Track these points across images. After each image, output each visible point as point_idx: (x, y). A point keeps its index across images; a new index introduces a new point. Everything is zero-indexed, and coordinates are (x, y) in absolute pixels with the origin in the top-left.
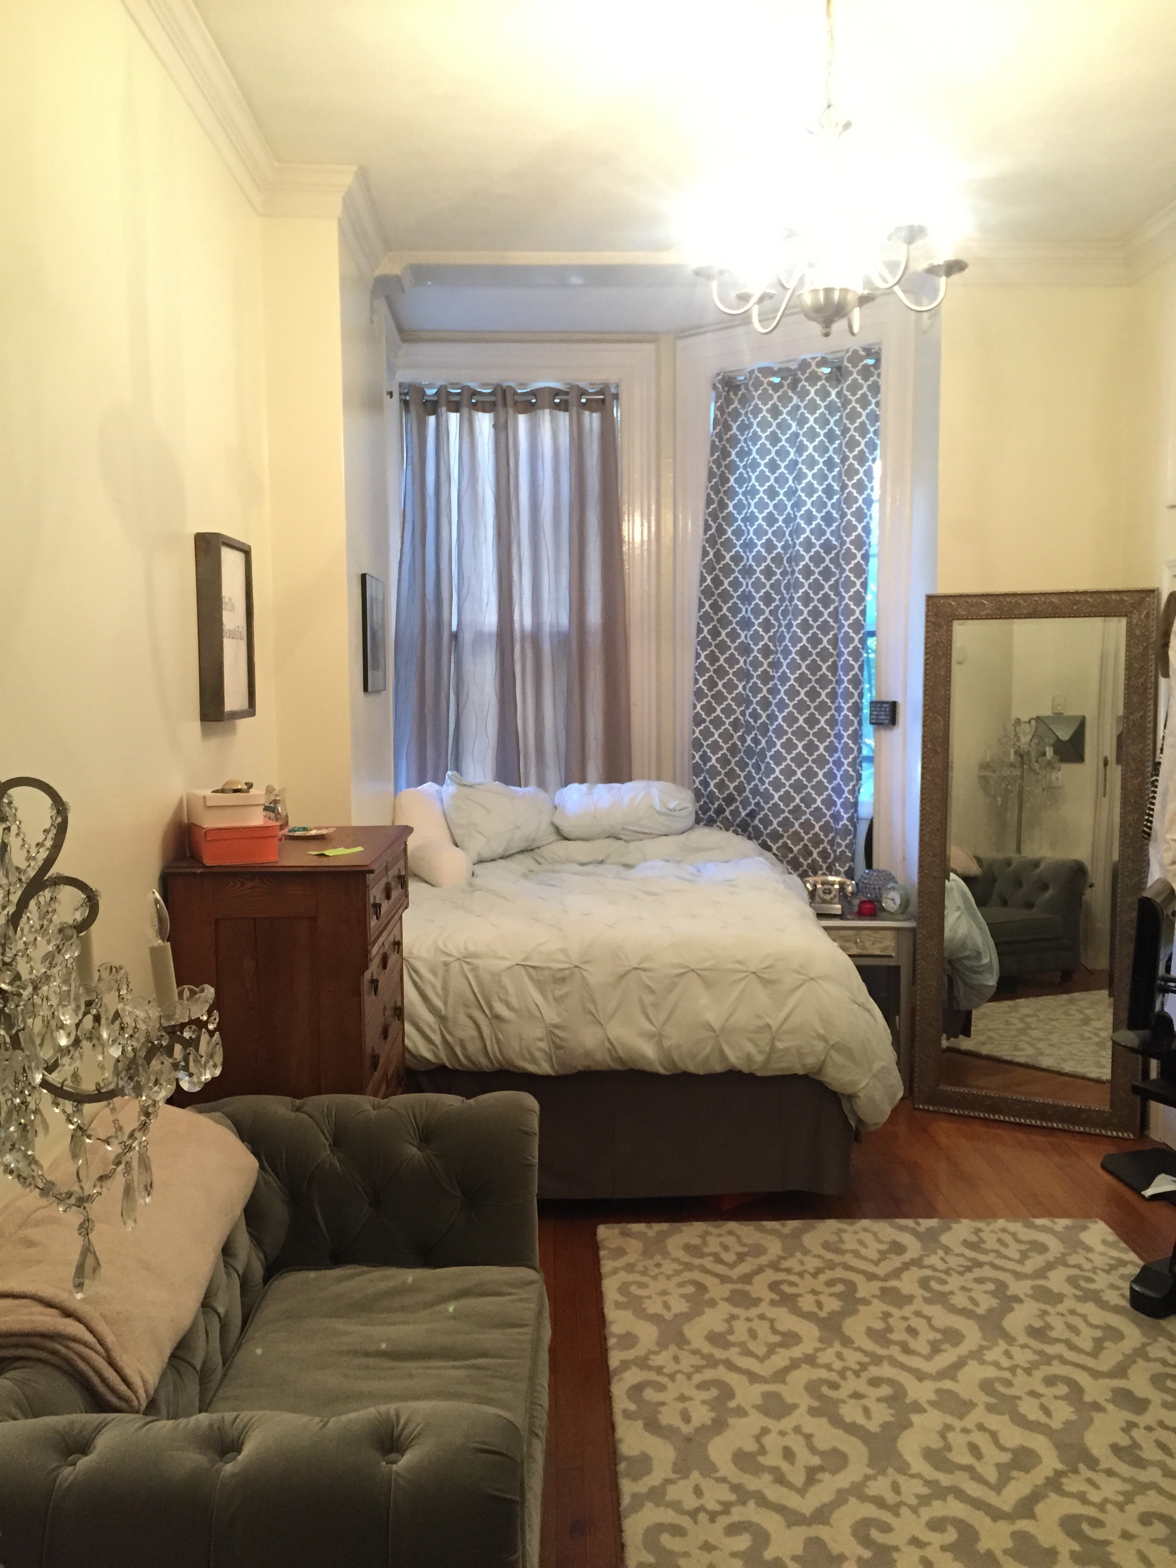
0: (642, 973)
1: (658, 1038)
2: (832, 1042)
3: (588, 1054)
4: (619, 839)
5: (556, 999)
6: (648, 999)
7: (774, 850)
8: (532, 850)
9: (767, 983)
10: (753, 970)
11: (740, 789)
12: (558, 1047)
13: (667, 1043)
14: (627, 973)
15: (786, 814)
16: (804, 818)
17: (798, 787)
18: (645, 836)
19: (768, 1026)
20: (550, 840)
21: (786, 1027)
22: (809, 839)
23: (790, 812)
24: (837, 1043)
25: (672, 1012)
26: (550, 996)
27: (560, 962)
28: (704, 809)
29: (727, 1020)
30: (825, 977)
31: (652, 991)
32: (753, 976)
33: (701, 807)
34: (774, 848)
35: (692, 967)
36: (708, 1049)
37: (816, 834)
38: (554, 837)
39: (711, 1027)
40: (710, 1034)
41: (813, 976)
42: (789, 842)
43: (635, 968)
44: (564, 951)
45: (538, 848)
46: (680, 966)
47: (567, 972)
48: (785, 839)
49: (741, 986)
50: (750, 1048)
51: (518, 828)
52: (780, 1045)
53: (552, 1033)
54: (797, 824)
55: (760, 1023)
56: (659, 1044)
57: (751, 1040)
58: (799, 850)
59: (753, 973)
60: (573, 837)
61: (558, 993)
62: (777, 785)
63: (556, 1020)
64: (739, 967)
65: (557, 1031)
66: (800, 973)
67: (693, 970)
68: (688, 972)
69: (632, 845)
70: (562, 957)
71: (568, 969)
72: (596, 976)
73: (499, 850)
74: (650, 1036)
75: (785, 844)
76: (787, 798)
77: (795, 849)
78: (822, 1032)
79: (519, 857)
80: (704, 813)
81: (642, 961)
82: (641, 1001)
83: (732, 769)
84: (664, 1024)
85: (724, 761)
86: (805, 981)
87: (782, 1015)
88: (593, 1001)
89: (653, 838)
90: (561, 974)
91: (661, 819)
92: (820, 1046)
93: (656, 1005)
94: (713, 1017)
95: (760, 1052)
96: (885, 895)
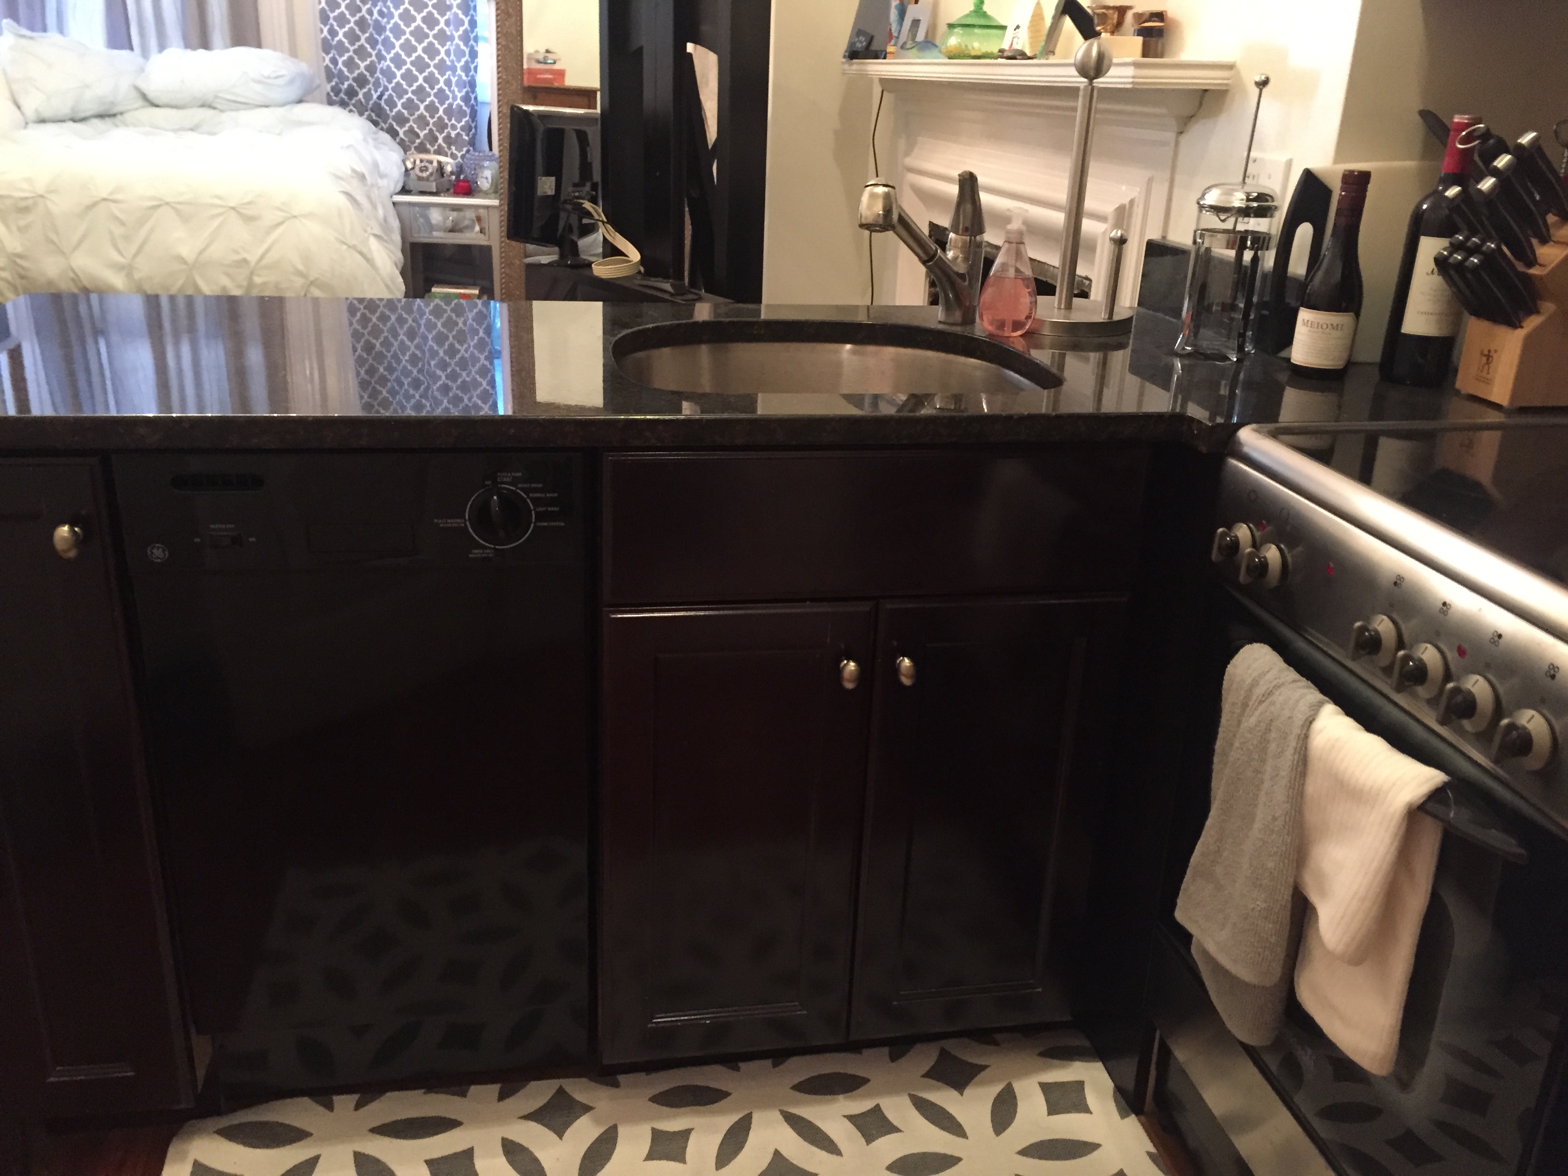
0: (112, 205)
1: (128, 269)
2: (312, 278)
3: (50, 283)
4: (215, 108)
5: (19, 229)
6: (118, 231)
7: (401, 135)
8: (114, 115)
9: (249, 219)
10: (232, 204)
11: (371, 68)
12: (22, 277)
13: (137, 276)
14: (95, 204)
15: (410, 95)
16: (428, 100)
17: (421, 65)
18: (240, 106)
19: (245, 261)
20: (136, 106)
21: (264, 262)
22: (434, 123)
23: (413, 92)
24: (316, 279)
25: (144, 243)
26: (14, 228)
27: (23, 190)
28: (336, 90)
29: (201, 252)
30: (309, 216)
31: (122, 223)
32: (233, 213)
33: (333, 89)
34: (401, 132)
35: (168, 200)
36: (180, 283)
37: (440, 118)
38: (140, 103)
39: (183, 259)
40: (184, 267)
41: (296, 214)
42: (415, 126)
43: (105, 200)
44: (28, 180)
45: (121, 113)
46: (154, 198)
47: (30, 202)
48: (411, 123)
49: (221, 219)
50: (226, 282)
51: (87, 86)
52: (257, 280)
53: (15, 263)
54: (422, 107)
55: (237, 257)
56: (129, 275)
57: (227, 275)
58: (425, 135)
59: (233, 208)
60: (160, 103)
61: (22, 223)
62: (398, 62)
63: (19, 249)
64: (218, 202)
65: (19, 261)
66: (282, 211)
67: (167, 203)
68: (159, 206)
69: (225, 116)
70: (25, 186)
71: (32, 197)
72: (60, 206)
73: (65, 110)
74: (119, 268)
75: (411, 127)
76: (409, 77)
77: (422, 134)
78: (301, 267)
79: (96, 122)
80: (336, 95)
81: (111, 193)
82: (111, 233)
83: (362, 46)
84: (136, 255)
85: (353, 37)
86: (287, 219)
87: (260, 251)
88: (57, 233)
89: (251, 109)
90: (24, 204)
91: (258, 88)
92: (299, 282)
93: (127, 238)
94: (187, 251)
95: (239, 286)
96: (480, 175)
